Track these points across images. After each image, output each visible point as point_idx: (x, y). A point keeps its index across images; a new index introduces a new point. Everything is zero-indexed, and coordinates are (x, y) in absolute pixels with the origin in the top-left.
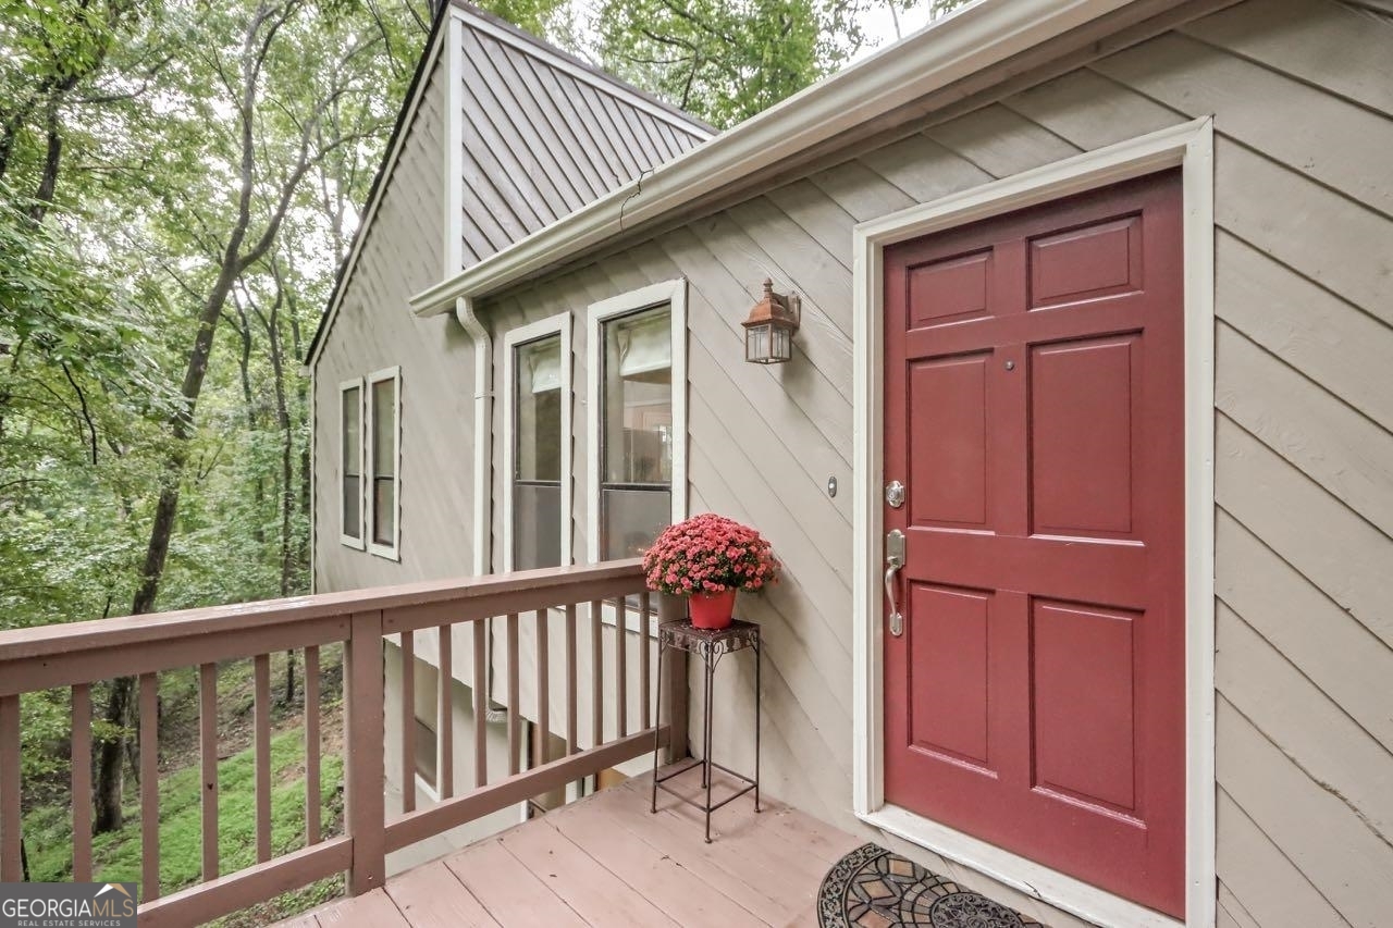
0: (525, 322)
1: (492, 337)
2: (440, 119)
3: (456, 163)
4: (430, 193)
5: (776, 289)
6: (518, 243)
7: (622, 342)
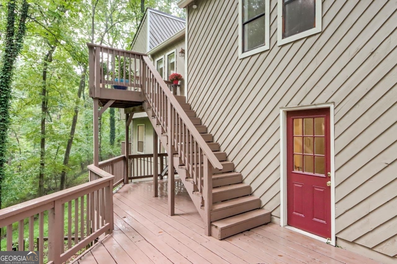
0: (158, 57)
1: (154, 61)
2: (146, 27)
3: (149, 34)
4: (144, 39)
5: (182, 49)
6: (163, 42)
7: (170, 58)
